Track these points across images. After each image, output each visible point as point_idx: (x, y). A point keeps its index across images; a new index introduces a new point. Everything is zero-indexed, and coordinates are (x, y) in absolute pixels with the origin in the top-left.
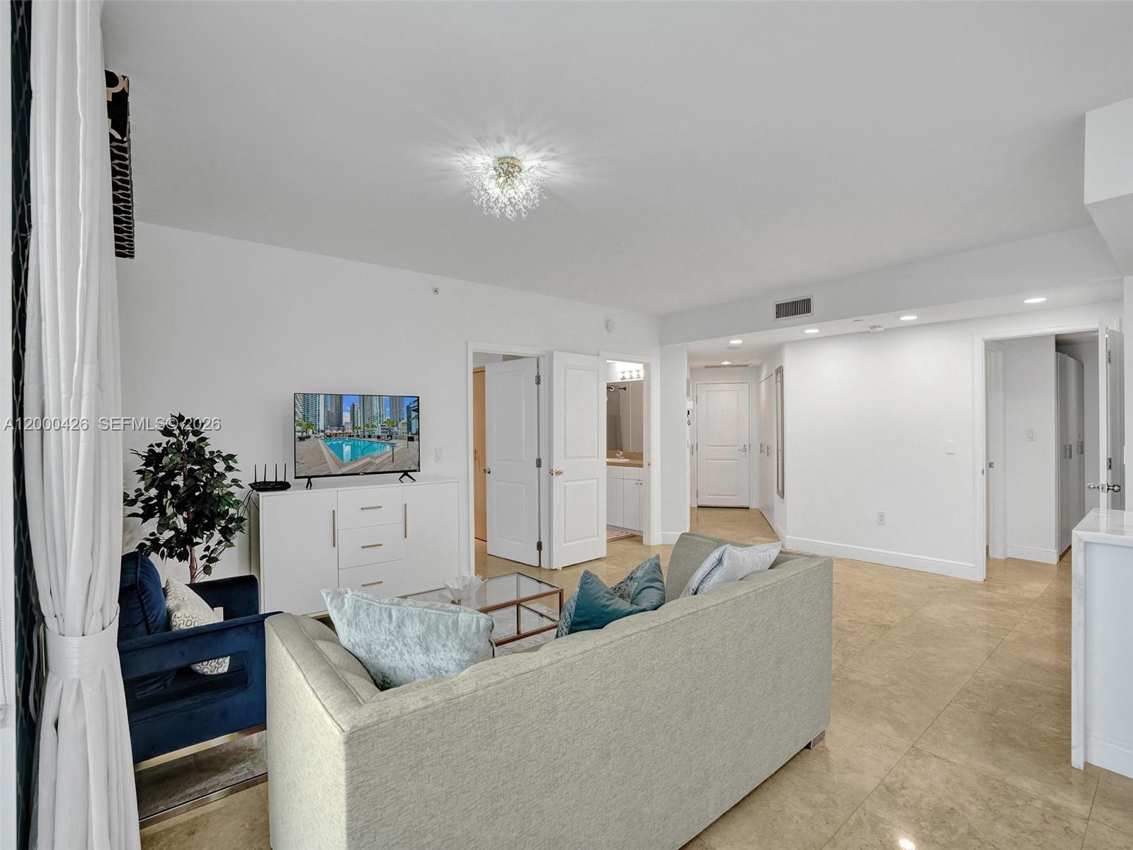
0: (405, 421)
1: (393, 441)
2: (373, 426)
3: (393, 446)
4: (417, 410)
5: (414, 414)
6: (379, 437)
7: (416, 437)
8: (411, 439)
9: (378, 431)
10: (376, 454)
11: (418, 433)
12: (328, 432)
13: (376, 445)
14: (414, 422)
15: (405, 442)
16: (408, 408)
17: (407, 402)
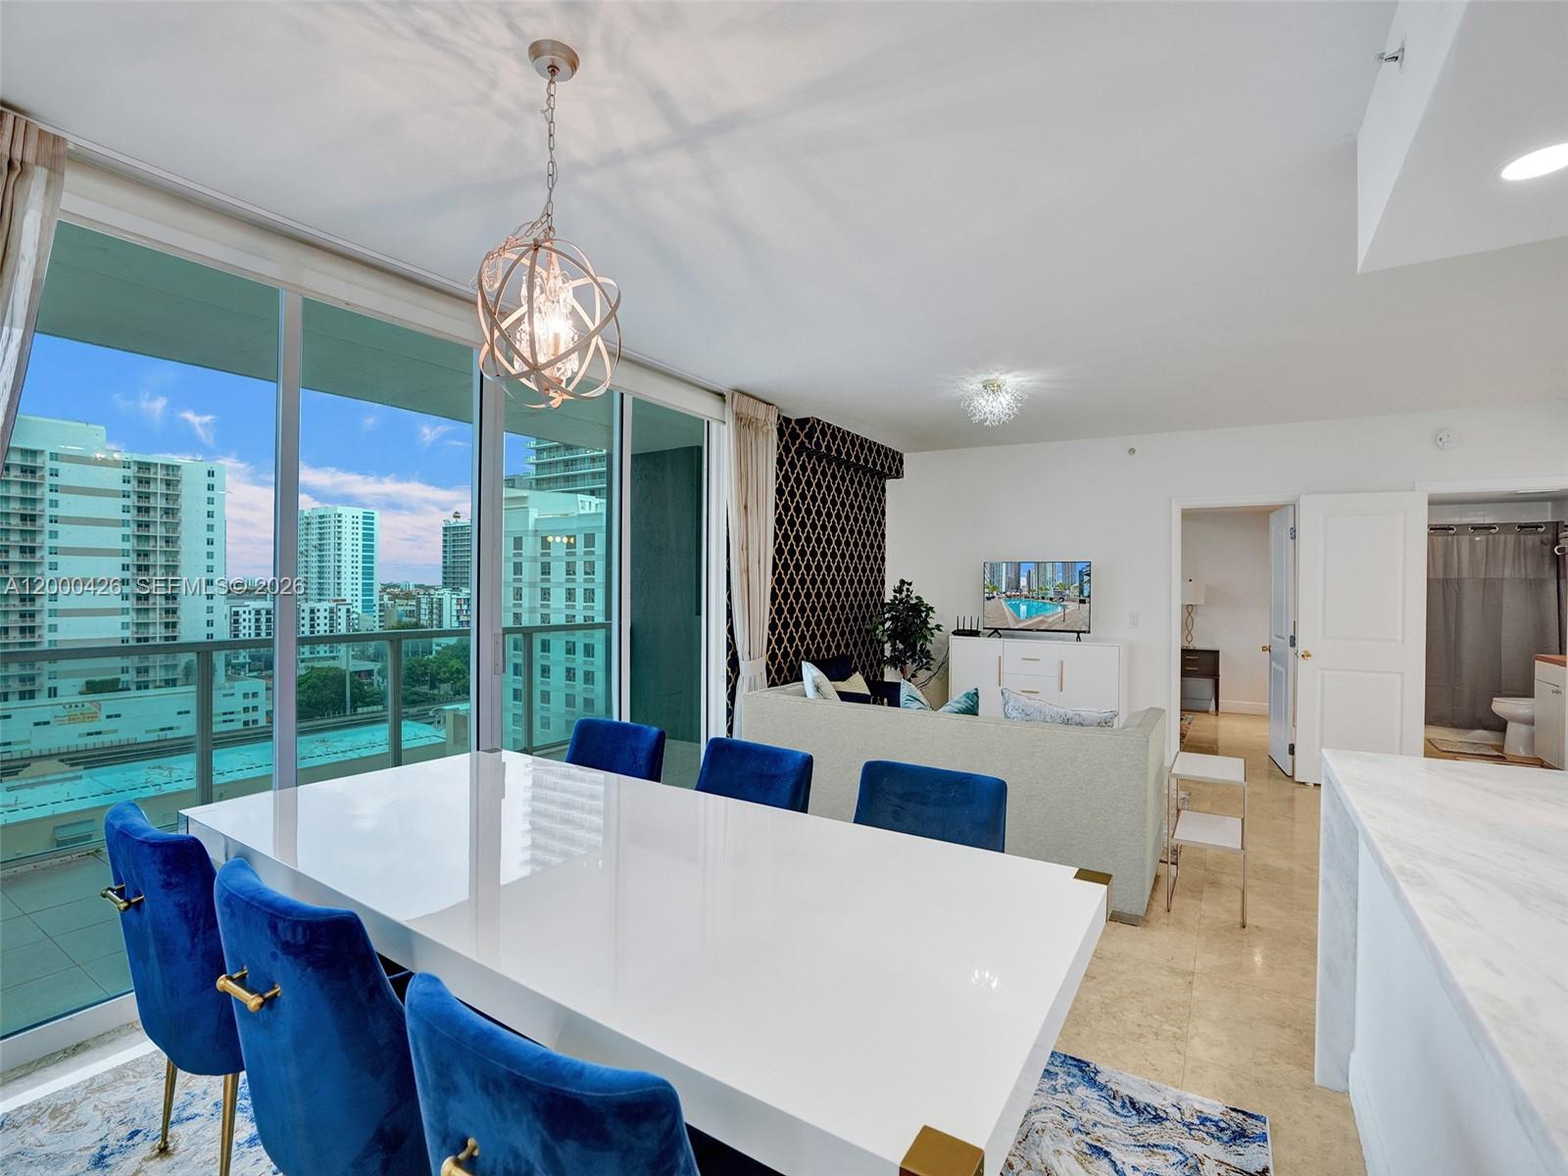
0: (1077, 584)
1: (1064, 603)
2: (1046, 589)
3: (1064, 607)
4: (1089, 575)
5: (1086, 578)
6: (1051, 599)
7: (1087, 600)
8: (1082, 602)
9: (1051, 594)
10: (1048, 613)
11: (1089, 596)
12: (1008, 593)
13: (1048, 606)
14: (1086, 586)
15: (1077, 604)
16: (1080, 572)
17: (1079, 567)
